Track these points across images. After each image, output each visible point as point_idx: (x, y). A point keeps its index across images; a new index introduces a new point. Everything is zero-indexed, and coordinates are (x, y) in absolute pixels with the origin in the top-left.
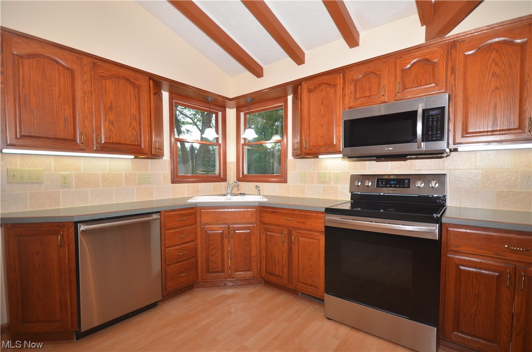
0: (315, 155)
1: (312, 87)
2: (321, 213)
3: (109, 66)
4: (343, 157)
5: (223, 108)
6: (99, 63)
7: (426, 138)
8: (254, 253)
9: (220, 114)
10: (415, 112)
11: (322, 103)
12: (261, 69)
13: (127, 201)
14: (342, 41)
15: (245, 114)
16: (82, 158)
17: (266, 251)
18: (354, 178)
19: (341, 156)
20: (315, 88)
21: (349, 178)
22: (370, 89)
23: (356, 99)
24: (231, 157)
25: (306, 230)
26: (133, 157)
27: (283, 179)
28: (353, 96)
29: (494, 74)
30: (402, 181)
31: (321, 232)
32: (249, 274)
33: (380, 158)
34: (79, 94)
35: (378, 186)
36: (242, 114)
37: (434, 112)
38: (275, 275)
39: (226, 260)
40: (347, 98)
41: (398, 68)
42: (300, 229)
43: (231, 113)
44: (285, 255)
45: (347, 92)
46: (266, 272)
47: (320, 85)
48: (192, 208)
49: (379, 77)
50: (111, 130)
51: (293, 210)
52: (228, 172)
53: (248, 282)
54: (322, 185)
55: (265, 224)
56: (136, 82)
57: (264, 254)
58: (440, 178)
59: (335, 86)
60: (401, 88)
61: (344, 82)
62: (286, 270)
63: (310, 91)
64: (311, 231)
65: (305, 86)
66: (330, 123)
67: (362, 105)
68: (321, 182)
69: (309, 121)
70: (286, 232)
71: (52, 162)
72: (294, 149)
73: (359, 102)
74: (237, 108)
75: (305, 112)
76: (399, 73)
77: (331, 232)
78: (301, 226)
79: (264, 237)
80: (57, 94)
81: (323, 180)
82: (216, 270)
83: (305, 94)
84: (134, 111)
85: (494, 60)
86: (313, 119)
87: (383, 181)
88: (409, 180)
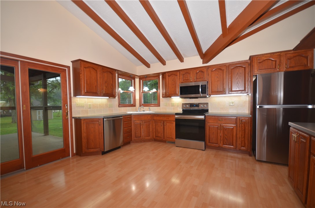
0: (170, 97)
1: (169, 75)
2: (174, 115)
3: (105, 68)
4: (180, 97)
5: (134, 79)
6: (103, 68)
7: (202, 92)
8: (151, 130)
9: (133, 81)
10: (199, 85)
11: (173, 80)
12: (149, 65)
13: (106, 114)
14: (178, 60)
15: (142, 81)
16: (94, 99)
17: (155, 129)
18: (183, 104)
19: (179, 97)
20: (170, 75)
21: (182, 104)
22: (187, 77)
23: (183, 80)
24: (137, 97)
25: (169, 121)
26: (108, 98)
27: (158, 105)
28: (182, 79)
29: (217, 77)
30: (197, 105)
31: (174, 121)
32: (149, 138)
33: (190, 98)
34: (98, 78)
35: (190, 107)
36: (141, 81)
37: (204, 86)
38: (159, 137)
39: (142, 133)
40: (180, 79)
41: (195, 72)
42: (167, 121)
43: (137, 80)
44: (162, 130)
45: (181, 77)
46: (155, 136)
47: (172, 74)
48: (130, 115)
49: (189, 74)
50: (106, 89)
51: (165, 115)
52: (136, 103)
53: (149, 141)
54: (172, 107)
55: (155, 120)
56: (112, 73)
57: (154, 130)
58: (207, 104)
59: (177, 75)
60: (196, 78)
61: (180, 74)
62: (162, 135)
63: (169, 76)
64: (171, 121)
65: (167, 74)
66: (175, 87)
67: (185, 82)
68: (172, 106)
69: (169, 86)
70: (162, 122)
71: (86, 100)
72: (163, 95)
73: (184, 81)
74: (139, 78)
75: (167, 83)
76: (195, 74)
77: (177, 120)
78: (168, 119)
79: (154, 124)
80: (94, 78)
81: (173, 105)
82: (139, 136)
83: (167, 77)
84: (112, 82)
85: (217, 73)
86: (170, 85)
87: (192, 105)
88: (199, 105)
